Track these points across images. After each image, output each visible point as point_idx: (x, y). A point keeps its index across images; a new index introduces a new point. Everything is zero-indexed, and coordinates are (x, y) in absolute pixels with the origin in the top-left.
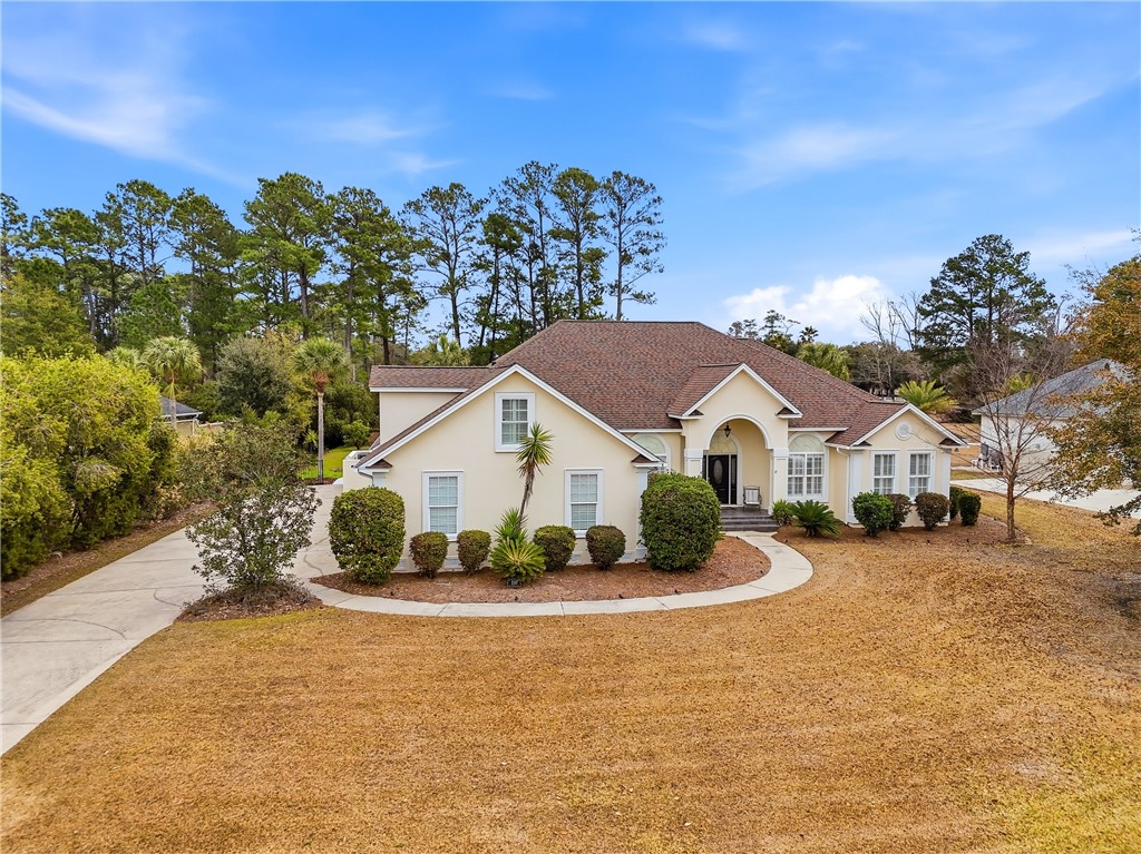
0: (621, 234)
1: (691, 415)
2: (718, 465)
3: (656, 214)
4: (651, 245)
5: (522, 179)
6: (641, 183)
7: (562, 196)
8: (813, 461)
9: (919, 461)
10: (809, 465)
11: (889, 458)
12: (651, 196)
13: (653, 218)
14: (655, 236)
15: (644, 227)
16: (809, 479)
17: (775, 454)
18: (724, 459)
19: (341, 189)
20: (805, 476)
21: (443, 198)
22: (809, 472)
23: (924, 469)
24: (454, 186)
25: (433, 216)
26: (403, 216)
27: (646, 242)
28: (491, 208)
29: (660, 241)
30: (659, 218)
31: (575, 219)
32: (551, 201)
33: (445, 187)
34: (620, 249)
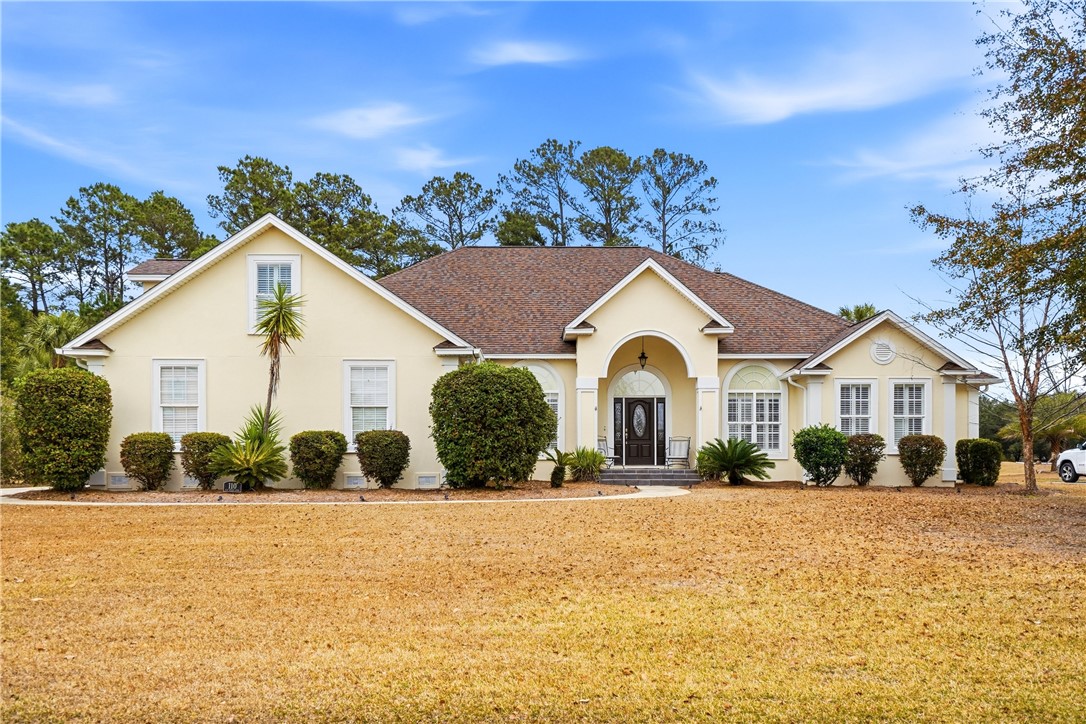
0: (665, 225)
1: (578, 327)
2: (639, 411)
3: (711, 201)
4: (705, 239)
5: (538, 162)
6: (690, 162)
7: (591, 184)
8: (766, 404)
9: (908, 394)
10: (760, 407)
11: (864, 390)
12: (703, 177)
13: (707, 205)
14: (711, 229)
15: (696, 216)
16: (760, 428)
17: (699, 385)
18: (647, 403)
19: (313, 176)
20: (754, 423)
21: (448, 192)
22: (761, 417)
23: (917, 407)
24: (459, 176)
25: (439, 215)
26: (399, 215)
27: (698, 236)
28: (506, 200)
29: (717, 235)
30: (715, 205)
31: (607, 211)
32: (575, 188)
33: (450, 178)
34: (664, 243)
